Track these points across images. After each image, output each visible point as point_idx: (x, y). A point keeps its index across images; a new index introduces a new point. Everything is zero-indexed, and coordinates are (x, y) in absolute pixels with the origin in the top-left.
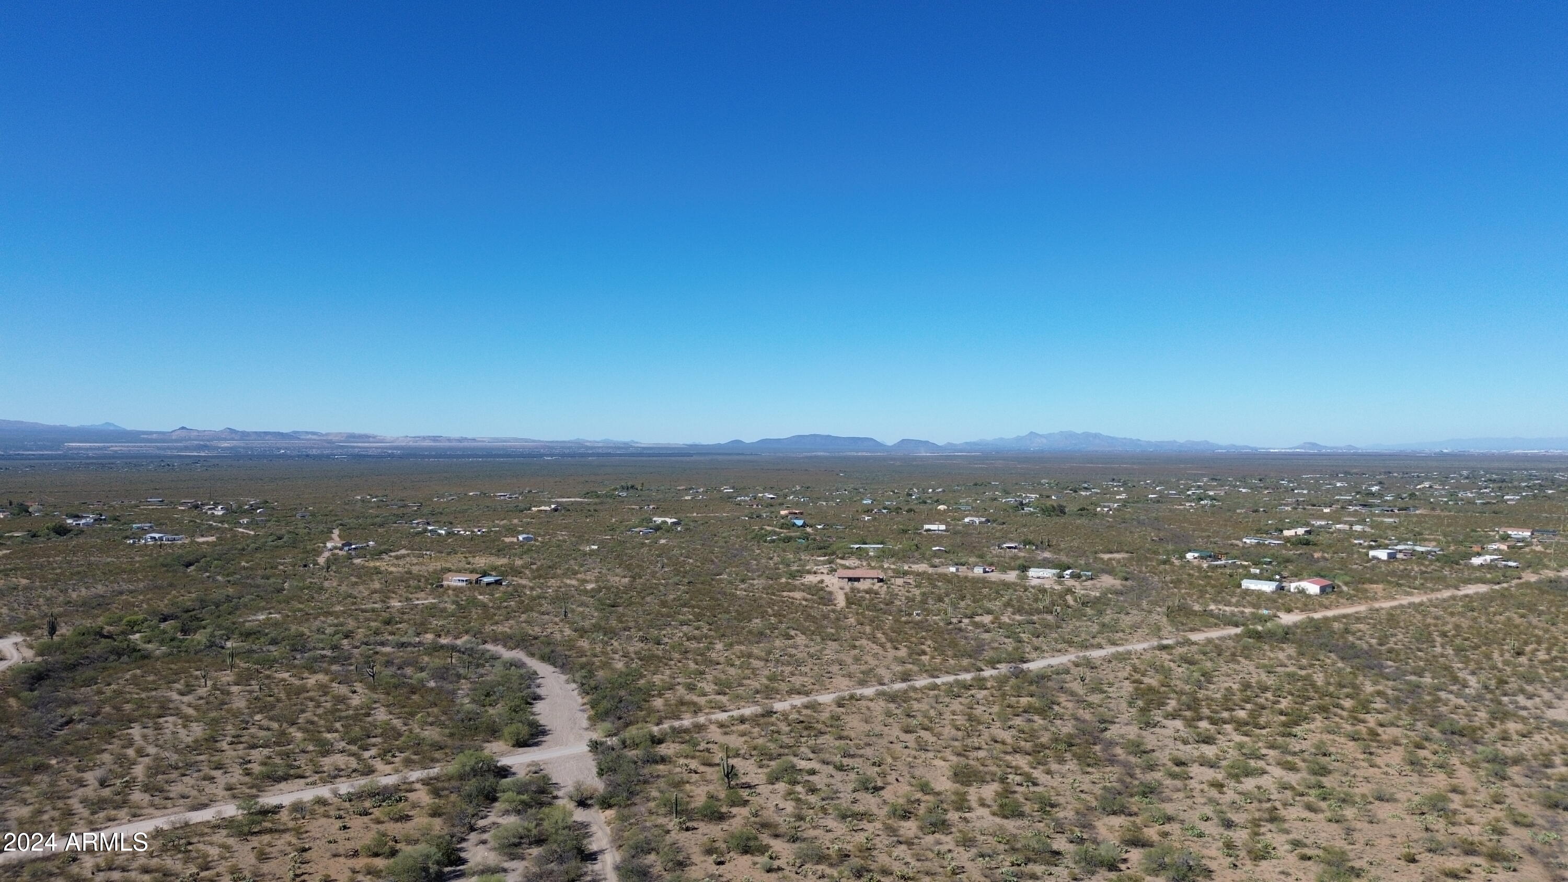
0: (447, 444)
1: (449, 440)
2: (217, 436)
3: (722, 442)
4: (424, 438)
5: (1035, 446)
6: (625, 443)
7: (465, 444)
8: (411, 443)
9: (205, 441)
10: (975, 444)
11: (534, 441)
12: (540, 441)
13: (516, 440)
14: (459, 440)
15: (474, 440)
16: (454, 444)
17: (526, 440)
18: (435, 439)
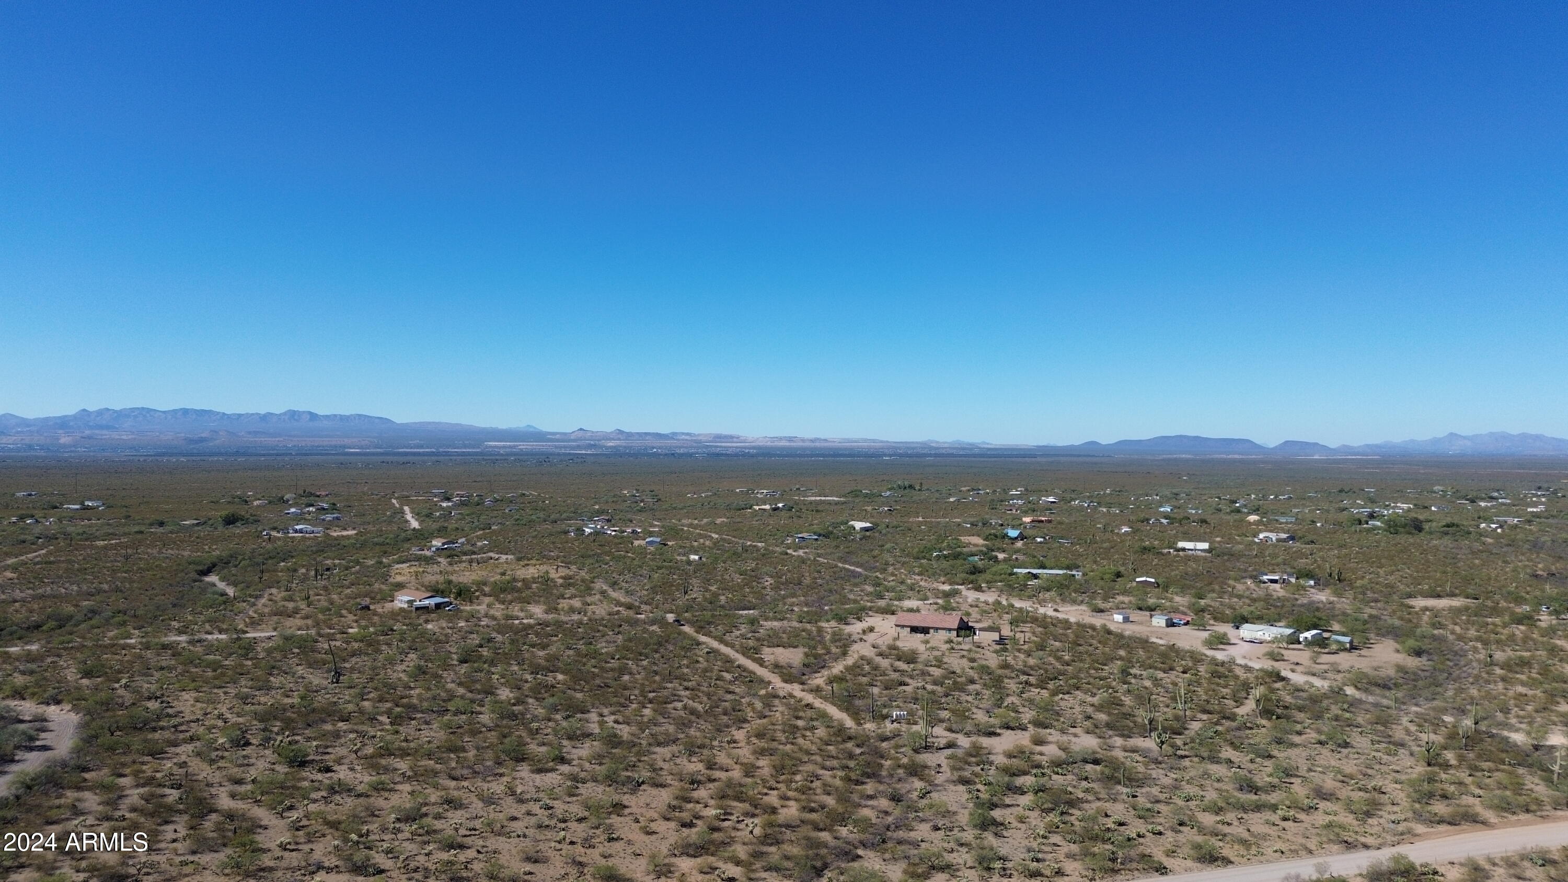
0: (801, 444)
1: (803, 440)
2: (607, 436)
3: (1077, 444)
4: (781, 439)
5: (1455, 449)
6: (970, 444)
7: (817, 444)
8: (769, 444)
9: (594, 440)
10: (1377, 446)
11: (882, 442)
12: (888, 442)
13: (865, 440)
14: (812, 441)
15: (826, 440)
16: (807, 444)
17: (874, 441)
18: (790, 439)
